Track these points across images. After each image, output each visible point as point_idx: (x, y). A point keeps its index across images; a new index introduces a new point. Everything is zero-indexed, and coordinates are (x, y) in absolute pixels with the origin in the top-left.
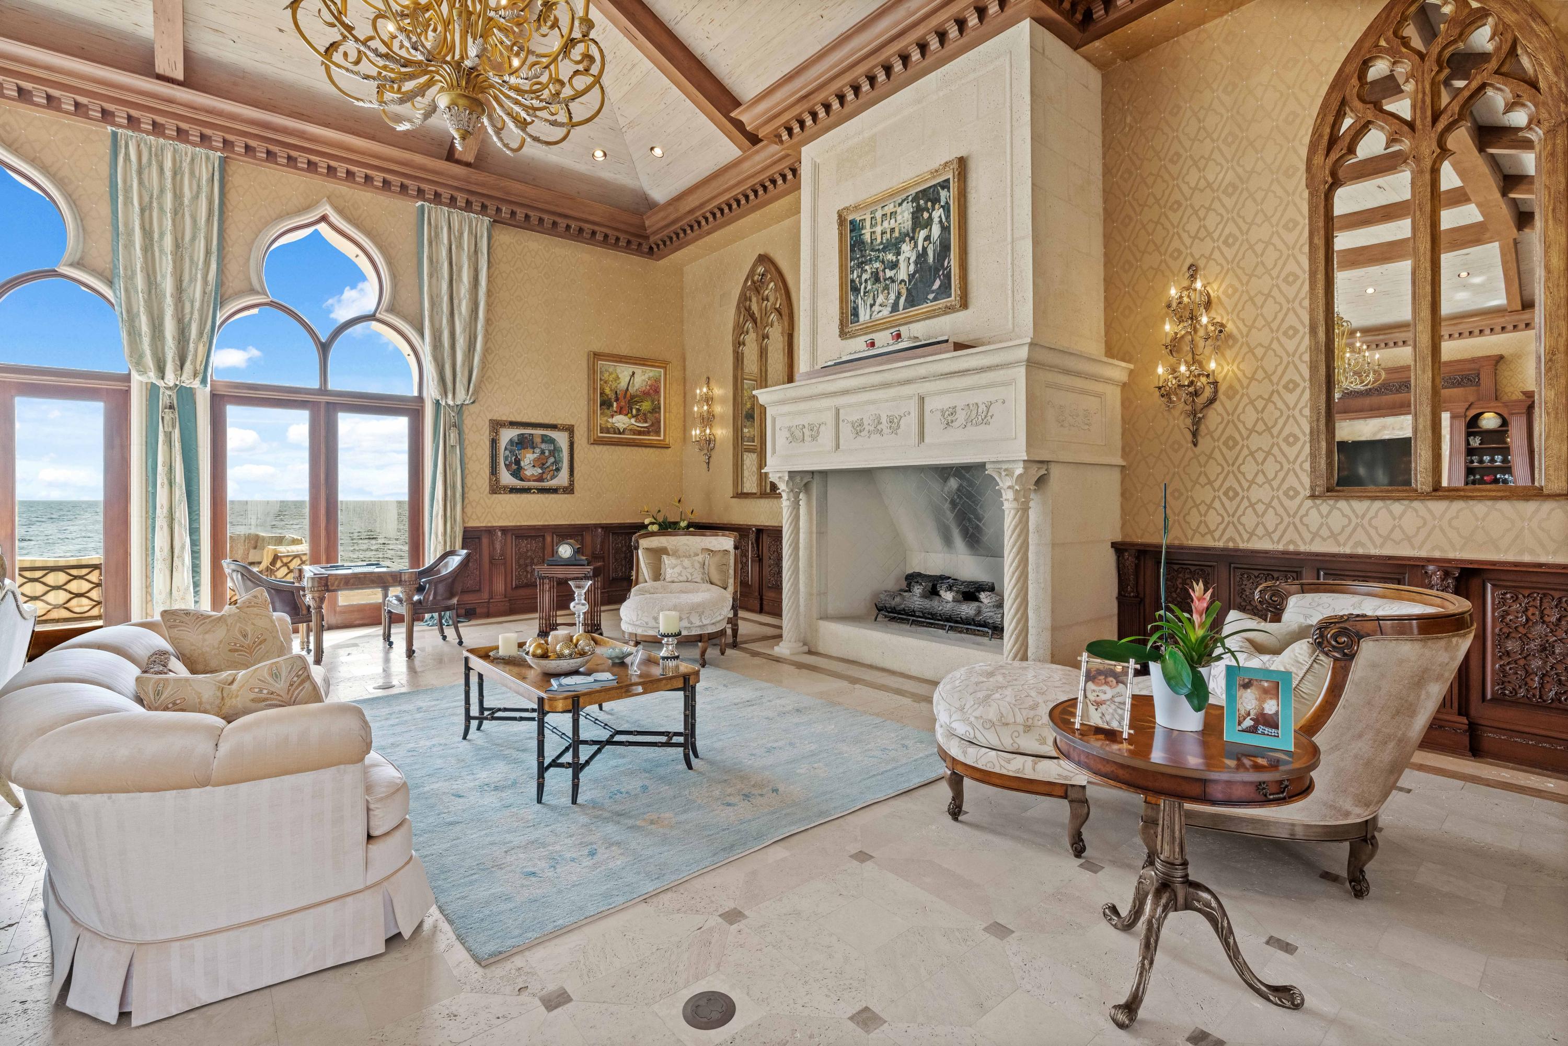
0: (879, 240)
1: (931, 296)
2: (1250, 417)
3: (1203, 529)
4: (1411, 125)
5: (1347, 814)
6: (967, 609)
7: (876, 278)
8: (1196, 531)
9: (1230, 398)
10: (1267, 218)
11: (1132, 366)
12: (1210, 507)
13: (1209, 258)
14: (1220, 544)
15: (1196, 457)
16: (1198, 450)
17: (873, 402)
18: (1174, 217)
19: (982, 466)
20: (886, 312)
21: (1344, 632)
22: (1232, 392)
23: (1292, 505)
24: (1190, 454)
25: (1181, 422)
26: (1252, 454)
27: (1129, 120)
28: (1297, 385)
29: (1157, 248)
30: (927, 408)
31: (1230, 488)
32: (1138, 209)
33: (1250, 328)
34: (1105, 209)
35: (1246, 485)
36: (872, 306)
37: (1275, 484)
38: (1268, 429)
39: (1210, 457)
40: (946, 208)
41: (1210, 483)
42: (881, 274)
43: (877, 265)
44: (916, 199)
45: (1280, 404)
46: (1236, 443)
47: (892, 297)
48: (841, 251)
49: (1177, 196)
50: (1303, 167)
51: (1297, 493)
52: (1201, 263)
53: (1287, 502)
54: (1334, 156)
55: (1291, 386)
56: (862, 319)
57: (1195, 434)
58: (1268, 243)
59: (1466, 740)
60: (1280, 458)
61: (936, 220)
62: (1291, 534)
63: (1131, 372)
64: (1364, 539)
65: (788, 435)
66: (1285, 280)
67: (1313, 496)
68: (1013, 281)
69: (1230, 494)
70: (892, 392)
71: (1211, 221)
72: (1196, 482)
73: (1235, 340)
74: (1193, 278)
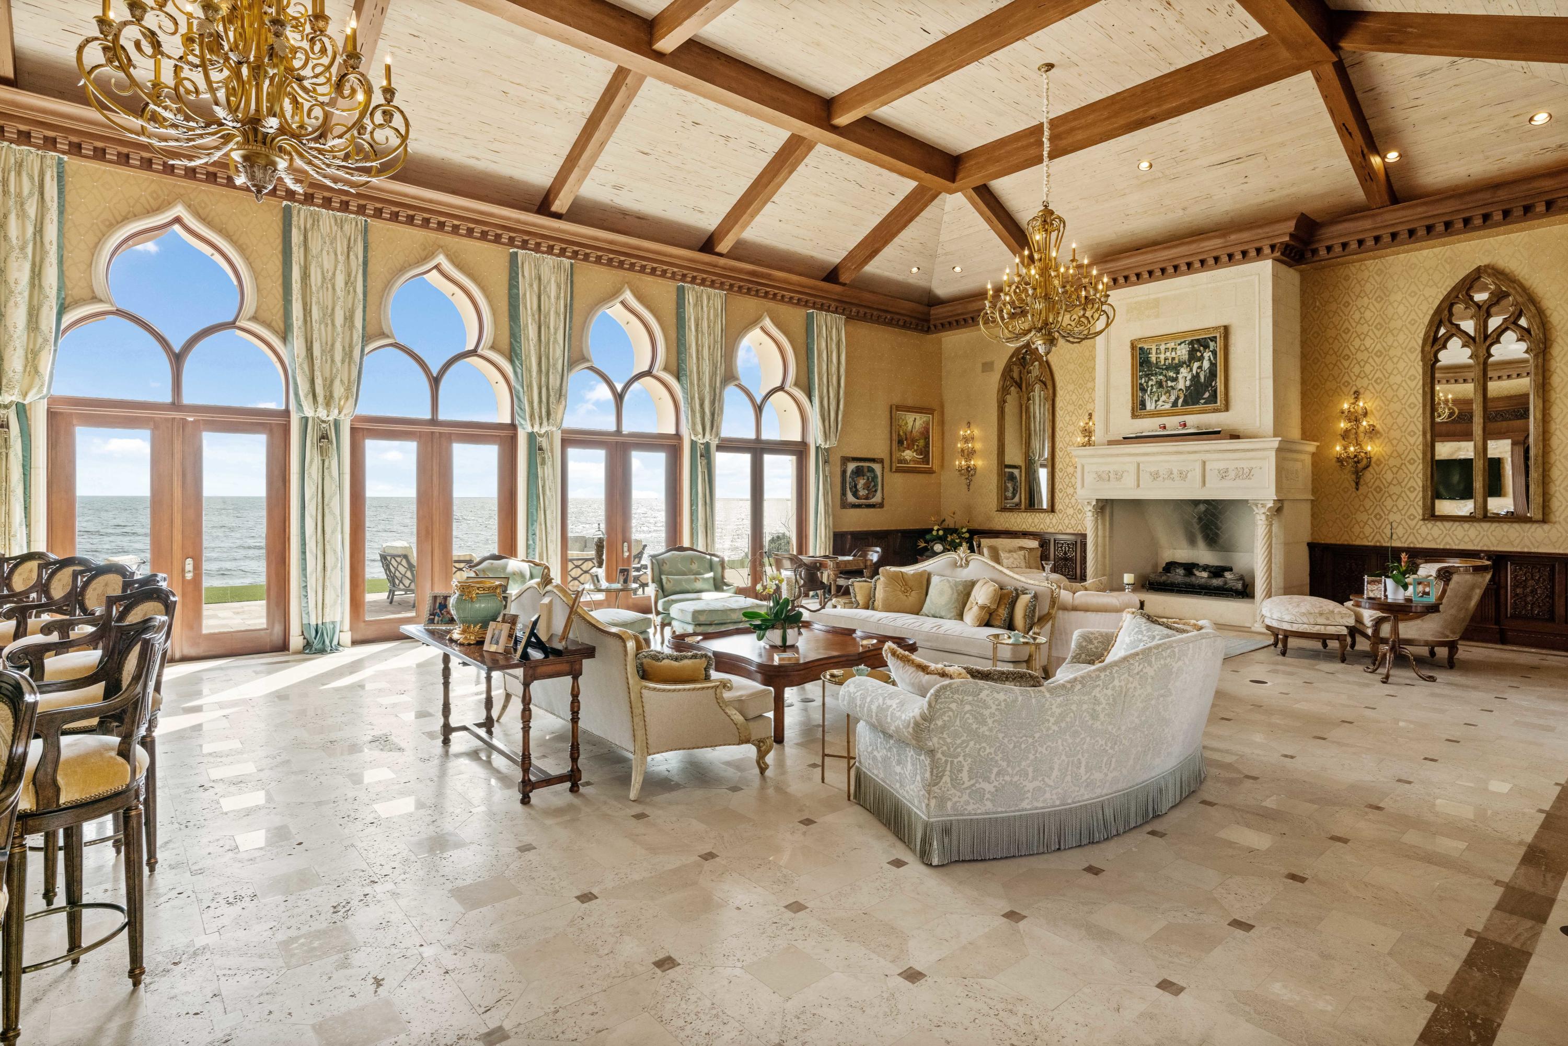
0: (1163, 363)
1: (1202, 401)
2: (1389, 476)
3: (1361, 535)
4: (1473, 339)
5: (1447, 637)
6: (1216, 582)
7: (1160, 384)
8: (1358, 536)
9: (1378, 465)
10: (1400, 373)
11: (1318, 444)
12: (1366, 523)
13: (1366, 389)
14: (1372, 544)
15: (1358, 496)
16: (1359, 493)
17: (1168, 461)
18: (1346, 364)
19: (1247, 501)
20: (1168, 406)
21: (1447, 572)
22: (1379, 463)
23: (1413, 523)
24: (1354, 495)
25: (1347, 477)
26: (1390, 496)
27: (1318, 304)
28: (1415, 461)
29: (1335, 379)
30: (1208, 467)
31: (1378, 514)
32: (1323, 355)
33: (1390, 429)
34: (1302, 352)
35: (1387, 512)
36: (1156, 401)
37: (1403, 512)
38: (1400, 483)
39: (1366, 496)
40: (1214, 353)
41: (1366, 511)
42: (1164, 384)
43: (1161, 377)
44: (1191, 343)
45: (1406, 471)
46: (1381, 490)
47: (1173, 398)
48: (1133, 365)
49: (1346, 352)
50: (1419, 349)
51: (1415, 517)
52: (1362, 391)
53: (1409, 522)
54: (1436, 348)
55: (1412, 461)
56: (1148, 408)
57: (1357, 484)
58: (1400, 385)
59: (1498, 636)
60: (1406, 498)
61: (1207, 358)
62: (1411, 538)
63: (1318, 447)
64: (1450, 541)
65: (1095, 476)
66: (1409, 406)
67: (1424, 519)
68: (1260, 401)
69: (1378, 517)
70: (1182, 457)
71: (1368, 369)
72: (1358, 510)
73: (1381, 435)
74: (1357, 399)
